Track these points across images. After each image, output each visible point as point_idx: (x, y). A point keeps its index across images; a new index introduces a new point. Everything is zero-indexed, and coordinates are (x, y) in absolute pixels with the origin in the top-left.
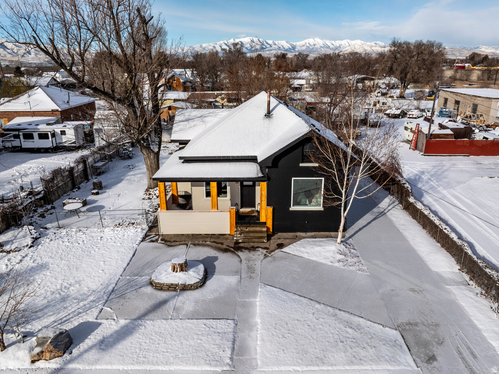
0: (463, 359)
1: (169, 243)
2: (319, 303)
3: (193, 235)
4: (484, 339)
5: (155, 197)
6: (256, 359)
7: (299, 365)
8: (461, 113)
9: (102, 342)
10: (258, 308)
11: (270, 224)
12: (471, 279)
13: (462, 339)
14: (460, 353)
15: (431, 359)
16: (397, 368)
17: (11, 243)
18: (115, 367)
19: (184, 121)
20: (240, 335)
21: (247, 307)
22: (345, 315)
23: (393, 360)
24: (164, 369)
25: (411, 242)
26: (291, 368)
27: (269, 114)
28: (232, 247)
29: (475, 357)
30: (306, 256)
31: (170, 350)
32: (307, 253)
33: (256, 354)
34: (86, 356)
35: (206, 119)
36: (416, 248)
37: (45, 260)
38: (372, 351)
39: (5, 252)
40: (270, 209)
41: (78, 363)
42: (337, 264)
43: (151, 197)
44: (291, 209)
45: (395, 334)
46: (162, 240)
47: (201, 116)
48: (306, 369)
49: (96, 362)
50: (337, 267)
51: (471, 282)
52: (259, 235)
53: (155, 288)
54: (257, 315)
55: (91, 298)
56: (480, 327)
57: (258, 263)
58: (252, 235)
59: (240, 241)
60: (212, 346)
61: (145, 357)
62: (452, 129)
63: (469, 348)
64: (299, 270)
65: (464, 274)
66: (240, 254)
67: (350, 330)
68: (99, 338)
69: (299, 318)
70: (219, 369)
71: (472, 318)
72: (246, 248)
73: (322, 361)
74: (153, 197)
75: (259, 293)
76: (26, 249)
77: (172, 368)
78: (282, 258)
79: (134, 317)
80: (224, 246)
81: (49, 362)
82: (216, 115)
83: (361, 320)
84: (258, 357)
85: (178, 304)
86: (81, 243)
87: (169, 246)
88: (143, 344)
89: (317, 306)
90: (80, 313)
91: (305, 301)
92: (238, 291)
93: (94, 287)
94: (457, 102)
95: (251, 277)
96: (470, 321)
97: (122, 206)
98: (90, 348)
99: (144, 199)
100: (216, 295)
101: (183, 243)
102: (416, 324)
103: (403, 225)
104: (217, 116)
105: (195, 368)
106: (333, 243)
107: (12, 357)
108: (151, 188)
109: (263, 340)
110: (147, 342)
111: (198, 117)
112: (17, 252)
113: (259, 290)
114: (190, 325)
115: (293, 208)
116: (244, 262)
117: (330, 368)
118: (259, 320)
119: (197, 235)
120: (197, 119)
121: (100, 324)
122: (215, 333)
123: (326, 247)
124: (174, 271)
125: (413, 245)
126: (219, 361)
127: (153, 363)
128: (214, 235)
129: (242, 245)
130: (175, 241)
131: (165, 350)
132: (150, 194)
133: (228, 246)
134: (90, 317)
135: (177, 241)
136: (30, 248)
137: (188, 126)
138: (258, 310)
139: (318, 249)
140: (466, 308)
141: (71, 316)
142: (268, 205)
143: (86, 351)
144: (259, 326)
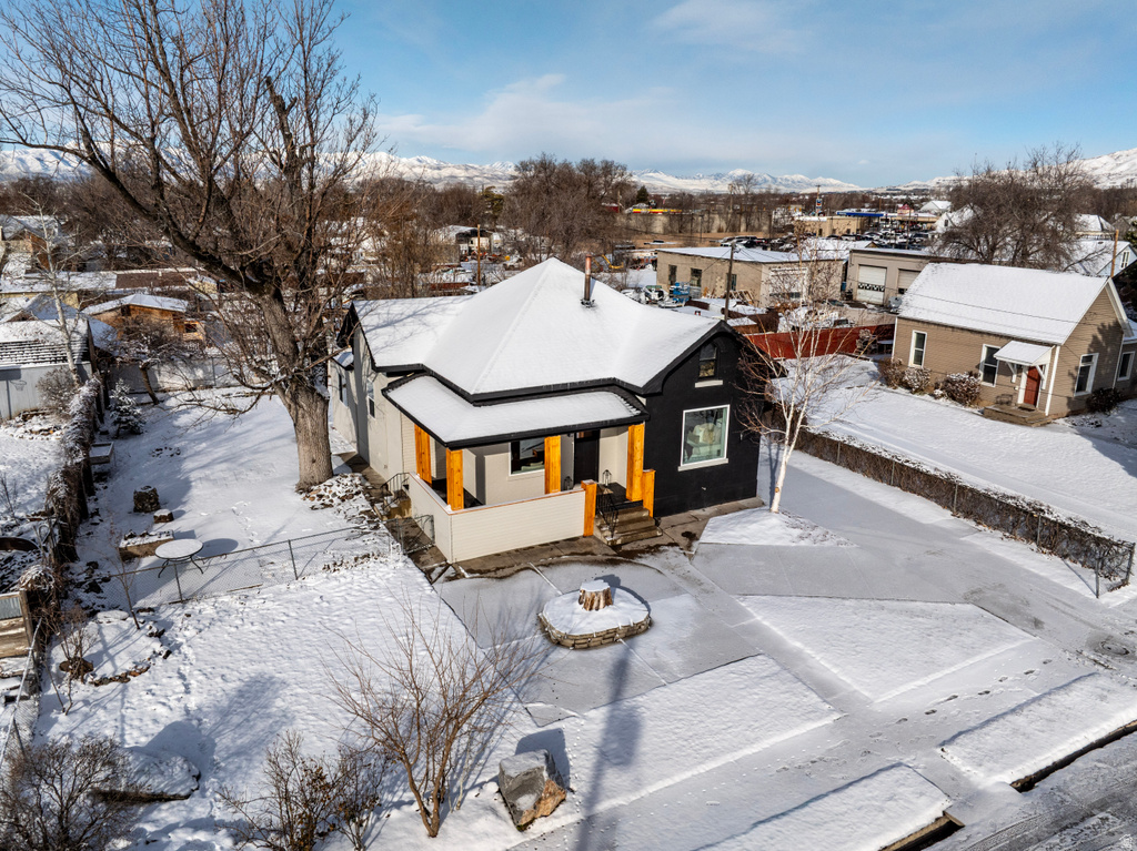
0: (1064, 613)
1: (500, 573)
3: (517, 550)
5: (336, 500)
6: (855, 691)
7: (915, 678)
8: (706, 290)
10: (774, 629)
11: (649, 503)
12: (979, 524)
13: (1040, 592)
14: (1055, 607)
15: (1037, 623)
17: (105, 658)
18: (677, 779)
19: (384, 326)
21: (756, 632)
22: (893, 604)
23: (1004, 637)
24: (755, 751)
25: (859, 493)
26: (912, 686)
27: (587, 301)
28: (616, 555)
30: (745, 541)
31: (730, 724)
32: (745, 537)
33: (849, 685)
34: (604, 782)
35: (428, 318)
37: (250, 670)
38: (973, 635)
39: (111, 680)
40: (651, 475)
41: (609, 798)
42: (802, 543)
43: (327, 502)
44: (680, 469)
45: (969, 607)
46: (470, 571)
47: (414, 314)
48: (929, 680)
49: (636, 782)
50: (807, 547)
51: (980, 527)
52: (644, 525)
53: (575, 649)
54: (786, 638)
57: (691, 569)
58: (631, 527)
59: (619, 542)
60: (782, 696)
61: (706, 747)
62: (750, 317)
63: (1057, 600)
64: (761, 563)
65: (962, 519)
67: (921, 620)
69: (844, 624)
70: (828, 721)
71: (1026, 567)
72: (643, 552)
73: (935, 664)
74: (332, 501)
75: (749, 609)
76: (159, 661)
77: (765, 744)
79: (603, 701)
80: (601, 557)
81: (556, 818)
82: (444, 310)
84: (856, 687)
85: (651, 660)
86: (284, 618)
87: (501, 578)
88: (677, 731)
90: (493, 728)
91: (823, 601)
92: (714, 615)
94: (696, 273)
95: (706, 591)
96: (1028, 571)
97: (278, 531)
99: (313, 508)
101: (516, 568)
102: (980, 591)
103: (822, 472)
104: (448, 312)
105: (796, 732)
106: (765, 513)
107: (472, 838)
108: (315, 484)
109: (837, 666)
110: (680, 726)
111: (409, 317)
112: (147, 674)
113: (743, 604)
114: (711, 681)
115: (683, 467)
116: (666, 572)
117: (953, 669)
118: (798, 645)
119: (525, 549)
120: (409, 320)
121: (559, 731)
122: (762, 678)
123: (766, 522)
124: (591, 609)
125: (866, 497)
126: (815, 711)
128: (557, 542)
129: (627, 548)
130: (498, 569)
131: (724, 727)
132: (320, 496)
133: (606, 555)
134: (524, 728)
135: (503, 568)
136: (165, 657)
137: (398, 337)
138: (778, 631)
139: (754, 527)
140: (1009, 558)
142: (646, 466)
143: (597, 777)
144: (808, 651)
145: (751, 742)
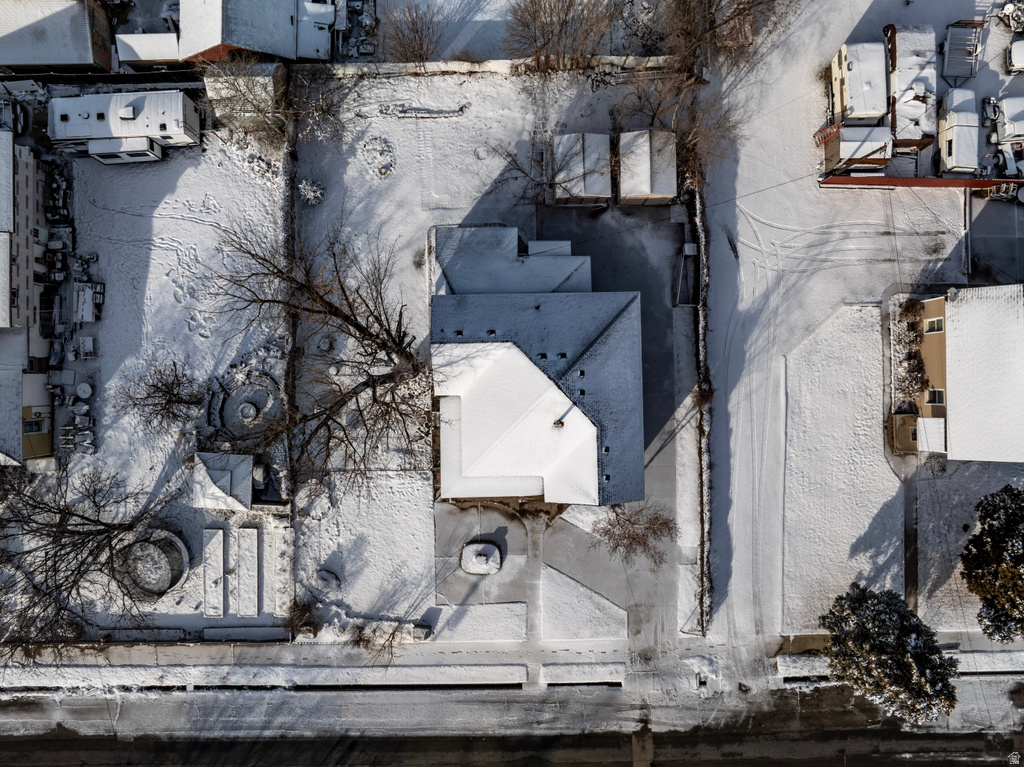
0: (656, 632)
2: (583, 585)
4: (675, 617)
6: (540, 633)
7: (564, 638)
9: (448, 623)
10: (541, 592)
13: (662, 617)
14: (656, 628)
15: (639, 632)
16: (617, 639)
19: (445, 366)
20: (530, 615)
21: (533, 588)
22: (597, 597)
23: (616, 634)
25: (679, 499)
27: (560, 423)
28: (517, 511)
29: (663, 630)
30: (580, 525)
32: (582, 521)
33: (540, 630)
34: (442, 634)
36: (678, 510)
38: (606, 628)
45: (623, 614)
49: (451, 638)
54: (541, 598)
55: (424, 584)
56: (679, 607)
57: (541, 536)
60: (515, 626)
61: (478, 635)
63: (663, 624)
64: (573, 545)
66: (526, 522)
67: (597, 611)
68: (445, 621)
69: (567, 601)
70: (520, 641)
73: (576, 635)
75: (542, 575)
78: (562, 529)
79: (460, 602)
80: (511, 510)
83: (607, 602)
85: (487, 589)
88: (473, 625)
89: (582, 589)
90: (423, 599)
91: (573, 583)
92: (526, 573)
93: (420, 570)
95: (535, 556)
96: (676, 602)
98: (443, 628)
100: (512, 577)
102: (640, 605)
103: (683, 466)
109: (544, 621)
110: (476, 624)
111: (463, 359)
113: (542, 571)
116: (530, 534)
118: (542, 604)
121: (441, 610)
125: (678, 506)
126: (519, 636)
127: (483, 639)
129: (526, 507)
133: (514, 509)
134: (431, 603)
138: (541, 593)
141: (418, 602)
143: (441, 631)
144: (542, 609)
145: (491, 639)
